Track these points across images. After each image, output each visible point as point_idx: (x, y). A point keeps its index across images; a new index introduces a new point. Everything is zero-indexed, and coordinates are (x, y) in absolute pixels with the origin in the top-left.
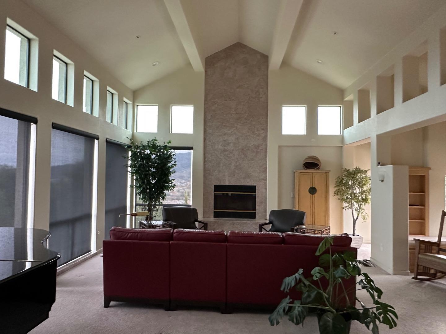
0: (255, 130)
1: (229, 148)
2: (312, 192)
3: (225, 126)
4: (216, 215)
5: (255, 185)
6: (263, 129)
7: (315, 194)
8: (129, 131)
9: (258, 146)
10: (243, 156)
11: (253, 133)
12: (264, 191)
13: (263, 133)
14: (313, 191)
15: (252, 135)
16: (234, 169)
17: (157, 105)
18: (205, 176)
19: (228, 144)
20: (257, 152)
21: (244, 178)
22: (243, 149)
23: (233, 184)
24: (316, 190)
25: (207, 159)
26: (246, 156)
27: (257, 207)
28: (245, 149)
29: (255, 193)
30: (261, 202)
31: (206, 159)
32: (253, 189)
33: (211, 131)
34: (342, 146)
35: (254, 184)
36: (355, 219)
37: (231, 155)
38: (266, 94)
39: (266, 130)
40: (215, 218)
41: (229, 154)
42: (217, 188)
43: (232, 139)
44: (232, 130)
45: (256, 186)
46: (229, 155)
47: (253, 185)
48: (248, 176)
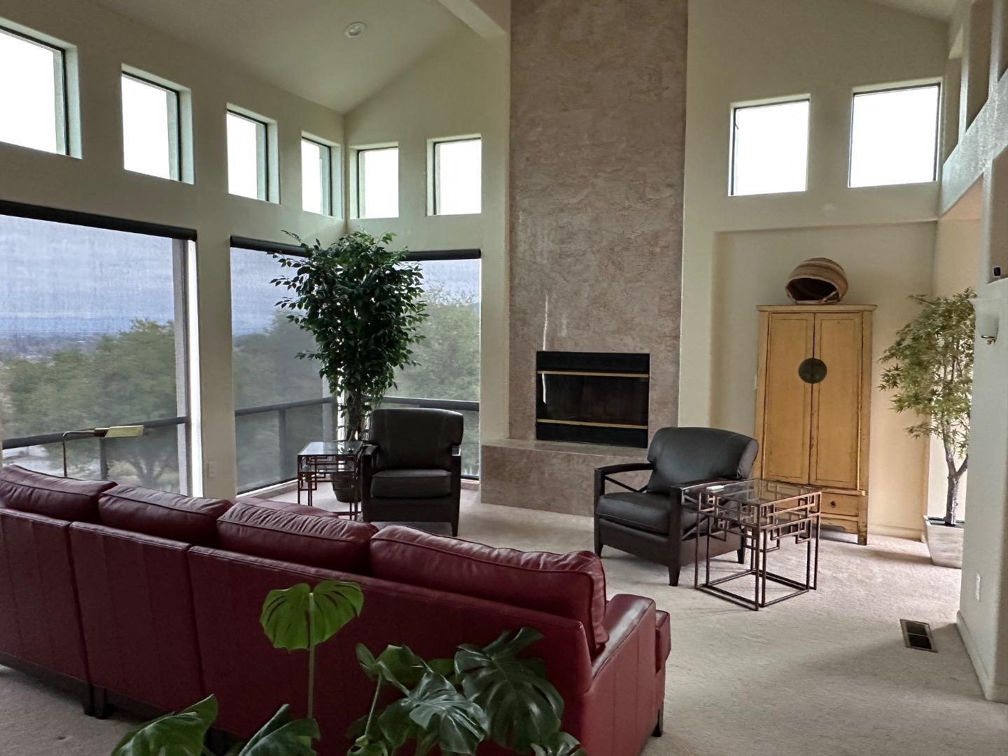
0: (647, 189)
1: (573, 247)
2: (809, 377)
3: (562, 185)
4: (544, 433)
5: (646, 351)
6: (671, 186)
7: (818, 381)
8: (338, 218)
9: (656, 236)
10: (611, 269)
11: (642, 198)
12: (672, 369)
13: (671, 196)
14: (813, 370)
15: (639, 206)
16: (588, 306)
17: (396, 144)
18: (512, 327)
19: (571, 236)
20: (652, 253)
21: (618, 331)
22: (612, 249)
23: (585, 350)
24: (826, 367)
25: (517, 281)
26: (622, 269)
27: (651, 417)
28: (616, 249)
29: (646, 376)
30: (663, 404)
31: (515, 279)
32: (641, 362)
33: (526, 201)
34: (936, 222)
35: (641, 348)
36: (957, 470)
37: (579, 267)
38: (682, 75)
39: (678, 187)
40: (540, 442)
41: (575, 265)
42: (545, 360)
43: (582, 220)
44: (581, 197)
45: (648, 355)
46: (573, 268)
47: (638, 351)
48: (627, 326)
